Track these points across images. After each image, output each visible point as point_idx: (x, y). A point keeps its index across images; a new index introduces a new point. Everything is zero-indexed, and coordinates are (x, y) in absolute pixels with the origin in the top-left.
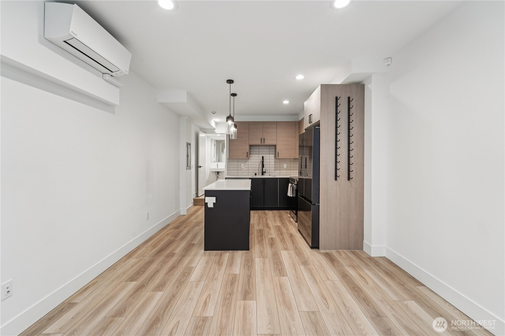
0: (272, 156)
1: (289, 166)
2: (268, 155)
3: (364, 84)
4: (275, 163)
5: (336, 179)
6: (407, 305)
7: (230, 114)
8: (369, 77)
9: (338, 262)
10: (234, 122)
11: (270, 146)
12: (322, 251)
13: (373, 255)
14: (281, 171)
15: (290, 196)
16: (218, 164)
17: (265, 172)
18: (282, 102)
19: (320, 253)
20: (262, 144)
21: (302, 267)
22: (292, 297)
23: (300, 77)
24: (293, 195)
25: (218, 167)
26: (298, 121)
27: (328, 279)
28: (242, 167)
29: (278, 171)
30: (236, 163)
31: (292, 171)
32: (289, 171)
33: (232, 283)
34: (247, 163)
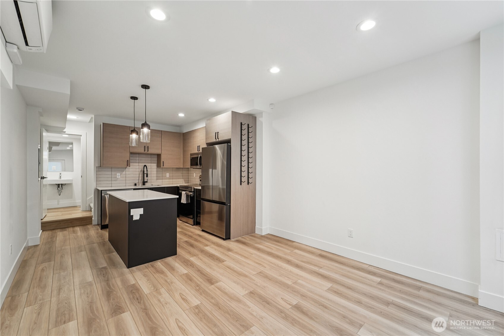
0: (154, 165)
1: (172, 175)
2: (150, 164)
3: (256, 117)
4: (157, 173)
5: (241, 184)
6: (295, 252)
7: (146, 121)
8: (261, 113)
9: (248, 243)
10: (150, 129)
11: (151, 154)
12: (233, 240)
13: (264, 234)
14: (163, 181)
15: (184, 203)
16: (60, 174)
17: (147, 182)
18: (178, 115)
19: (233, 241)
20: (145, 152)
21: (230, 253)
22: (242, 270)
23: (212, 100)
24: (187, 202)
25: (60, 177)
26: (182, 133)
27: (252, 254)
28: (117, 177)
29: (161, 181)
30: (110, 173)
31: (174, 180)
32: (172, 180)
33: (191, 280)
34: (124, 173)
